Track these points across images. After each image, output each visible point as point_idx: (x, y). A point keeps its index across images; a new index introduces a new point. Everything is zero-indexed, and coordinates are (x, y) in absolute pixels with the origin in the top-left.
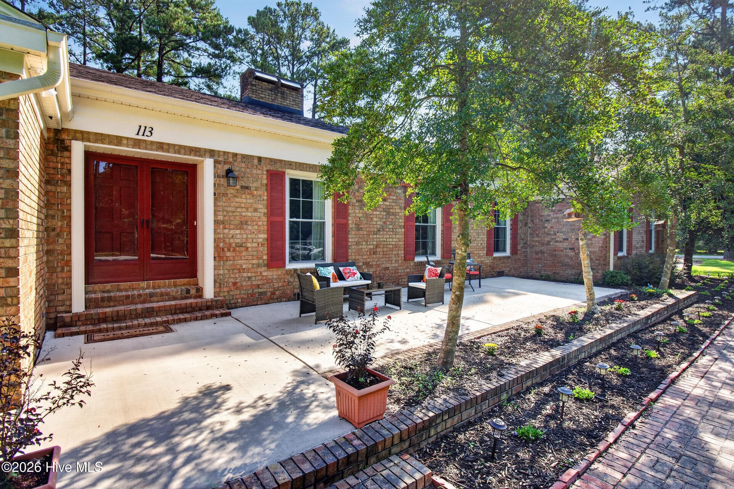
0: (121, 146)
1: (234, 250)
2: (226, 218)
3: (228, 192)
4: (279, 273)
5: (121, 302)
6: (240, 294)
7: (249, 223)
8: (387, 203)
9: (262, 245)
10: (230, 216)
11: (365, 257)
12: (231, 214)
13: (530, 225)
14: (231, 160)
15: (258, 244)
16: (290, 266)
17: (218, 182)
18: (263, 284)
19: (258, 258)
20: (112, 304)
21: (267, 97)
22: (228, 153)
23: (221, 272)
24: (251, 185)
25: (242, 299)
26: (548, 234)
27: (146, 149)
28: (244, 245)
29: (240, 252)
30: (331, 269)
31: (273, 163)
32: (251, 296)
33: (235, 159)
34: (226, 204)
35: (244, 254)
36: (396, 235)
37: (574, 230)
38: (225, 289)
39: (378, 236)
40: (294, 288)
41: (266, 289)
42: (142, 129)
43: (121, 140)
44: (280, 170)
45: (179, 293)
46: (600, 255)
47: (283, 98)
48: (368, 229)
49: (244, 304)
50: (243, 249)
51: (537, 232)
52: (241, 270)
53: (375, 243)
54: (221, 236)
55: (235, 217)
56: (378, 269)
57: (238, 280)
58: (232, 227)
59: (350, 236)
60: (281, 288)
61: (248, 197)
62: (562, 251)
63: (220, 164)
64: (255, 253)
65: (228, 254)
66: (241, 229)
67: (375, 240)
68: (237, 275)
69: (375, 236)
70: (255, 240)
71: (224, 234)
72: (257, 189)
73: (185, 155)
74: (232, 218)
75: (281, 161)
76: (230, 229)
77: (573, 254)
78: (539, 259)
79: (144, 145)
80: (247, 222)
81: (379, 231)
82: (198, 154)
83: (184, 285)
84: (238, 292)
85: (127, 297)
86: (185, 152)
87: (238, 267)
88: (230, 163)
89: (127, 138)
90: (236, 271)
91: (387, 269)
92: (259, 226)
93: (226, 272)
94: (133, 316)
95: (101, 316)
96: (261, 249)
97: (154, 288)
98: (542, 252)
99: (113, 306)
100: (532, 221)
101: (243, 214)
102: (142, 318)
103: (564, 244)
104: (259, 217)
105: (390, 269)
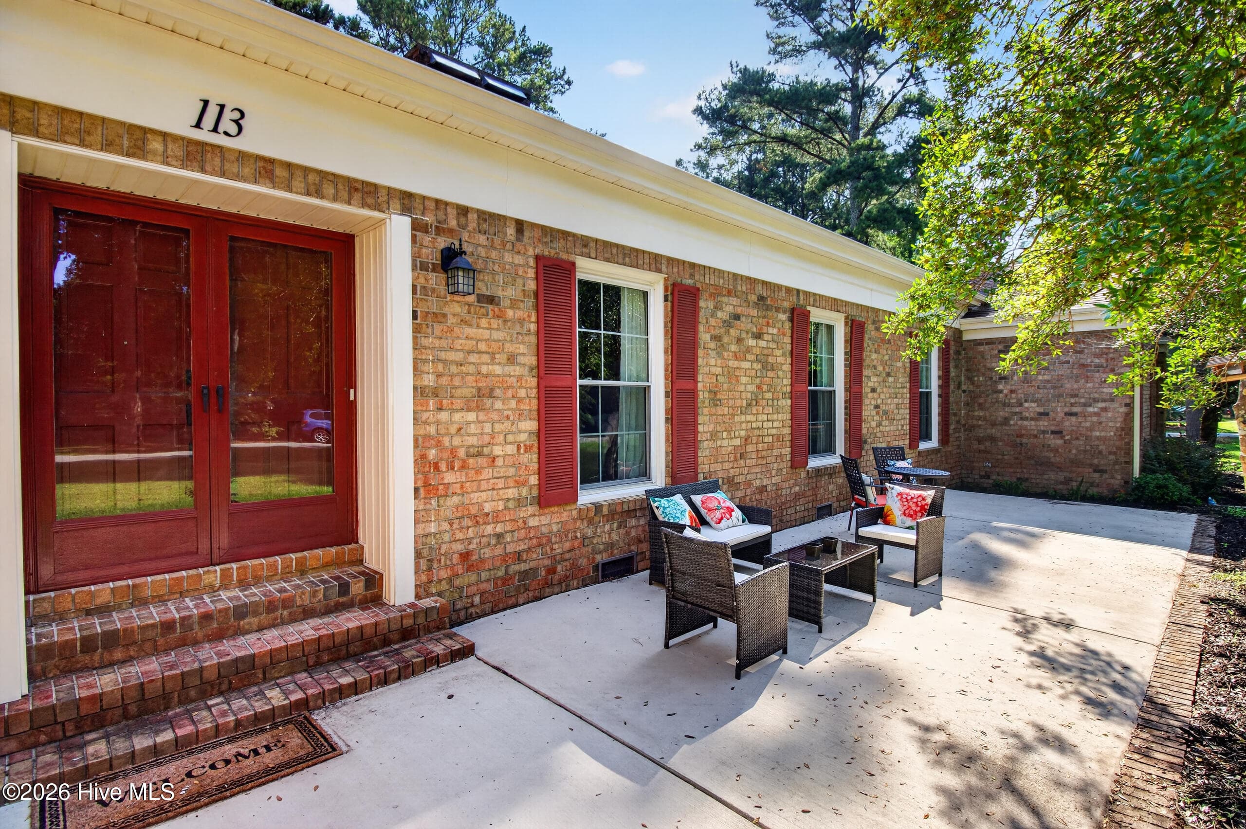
0: (144, 158)
1: (463, 467)
2: (444, 381)
3: (446, 310)
4: (565, 516)
5: (148, 646)
6: (479, 581)
7: (498, 392)
8: (762, 344)
9: (528, 449)
10: (452, 376)
11: (727, 466)
12: (454, 369)
13: (964, 387)
14: (453, 223)
15: (519, 447)
16: (586, 498)
17: (422, 280)
18: (529, 550)
19: (519, 484)
20: (118, 655)
22: (447, 204)
23: (433, 528)
24: (500, 293)
25: (482, 594)
26: (1004, 405)
27: (223, 174)
28: (486, 451)
29: (478, 471)
30: (682, 502)
31: (548, 239)
32: (504, 584)
33: (463, 220)
34: (444, 343)
35: (486, 474)
36: (778, 413)
37: (1060, 396)
38: (444, 574)
39: (749, 418)
40: (595, 552)
41: (537, 560)
42: (212, 112)
43: (144, 141)
44: (564, 256)
45: (321, 596)
46: (1118, 443)
48: (731, 403)
49: (488, 607)
50: (482, 461)
51: (981, 401)
52: (479, 519)
53: (743, 433)
54: (432, 430)
55: (463, 376)
56: (749, 492)
57: (471, 547)
58: (458, 404)
59: (701, 419)
60: (567, 556)
61: (495, 323)
62: (1036, 436)
63: (427, 232)
64: (512, 471)
65: (449, 477)
66: (479, 408)
67: (744, 426)
68: (471, 533)
69: (743, 418)
70: (510, 438)
71: (438, 423)
72: (514, 304)
73: (335, 199)
74: (457, 382)
75: (566, 234)
76: (453, 410)
77: (1060, 442)
78: (985, 451)
79: (217, 161)
80: (492, 390)
81: (750, 405)
82: (370, 200)
83: (326, 565)
84: (473, 578)
85: (168, 626)
86: (337, 190)
87: (474, 510)
88: (451, 231)
89: (165, 135)
90: (467, 522)
91: (763, 489)
92: (520, 401)
93: (445, 526)
94: (193, 693)
95: (85, 709)
96: (525, 458)
97: (243, 584)
98: (993, 439)
99: (123, 662)
100: (970, 379)
101: (484, 369)
102: (221, 693)
103: (1041, 423)
104: (519, 378)
105: (769, 488)
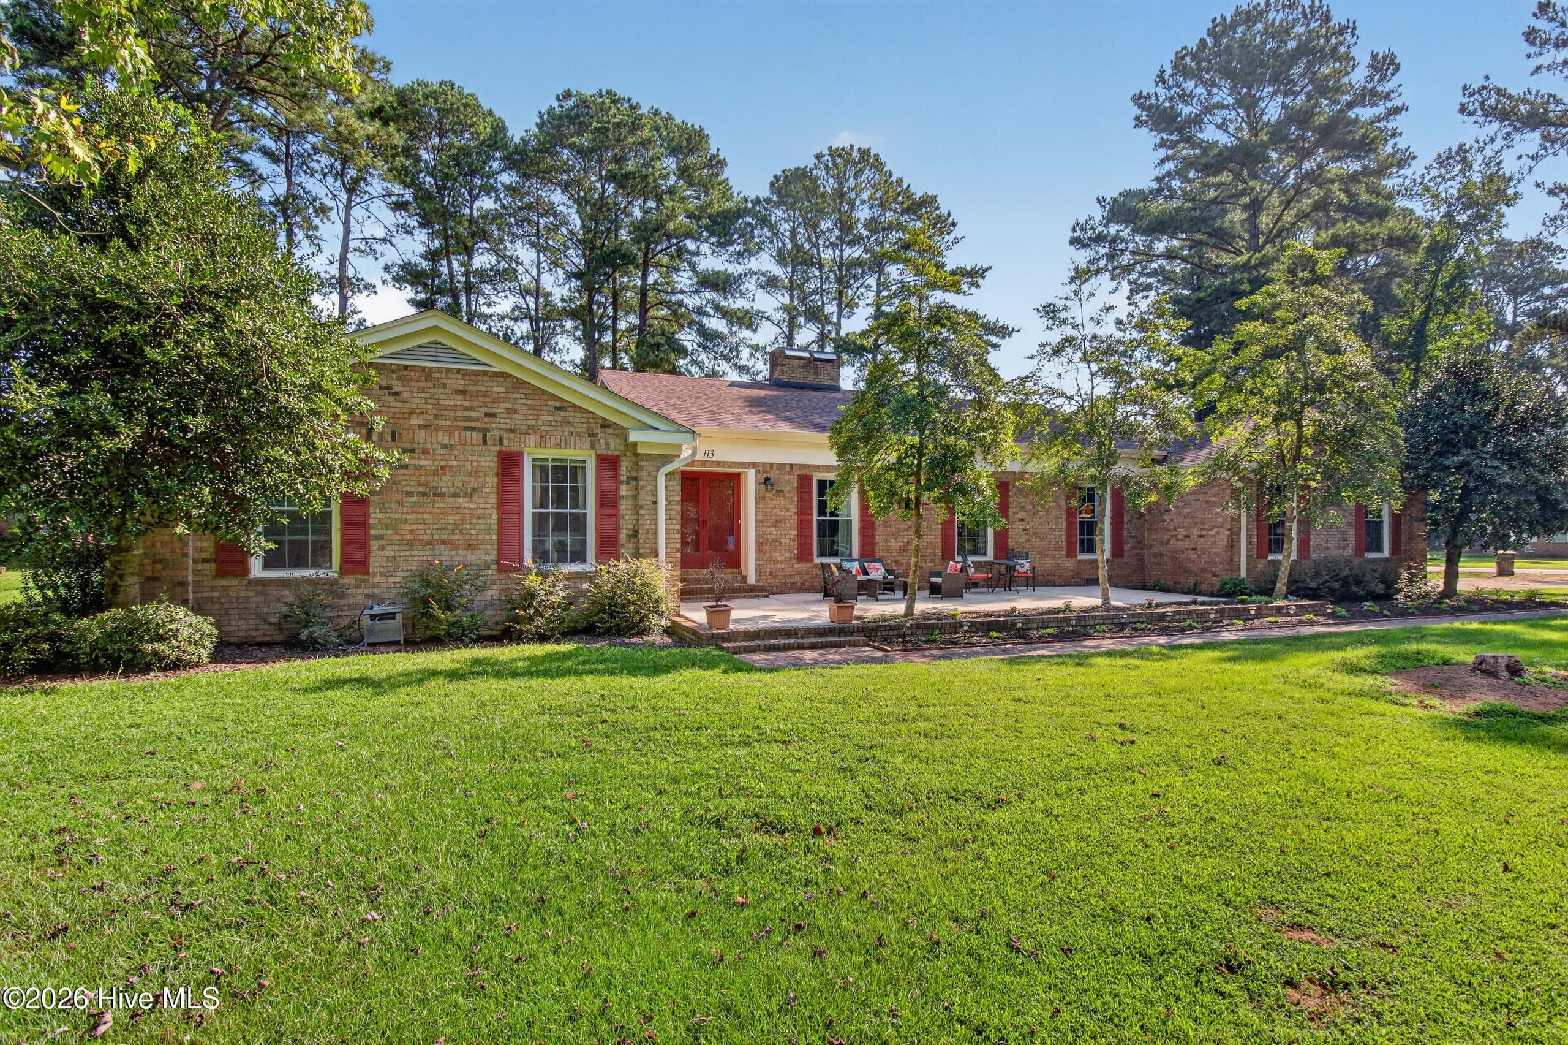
1: (771, 545)
2: (765, 518)
3: (766, 496)
4: (808, 566)
7: (783, 521)
9: (793, 540)
10: (768, 516)
11: (891, 554)
14: (769, 469)
15: (790, 540)
16: (818, 560)
17: (759, 488)
18: (794, 575)
19: (790, 552)
21: (798, 377)
22: (767, 463)
23: (762, 563)
24: (784, 489)
25: (777, 586)
26: (1167, 530)
27: (709, 467)
28: (778, 541)
29: (776, 547)
30: (856, 565)
31: (803, 468)
32: (784, 585)
33: (772, 468)
34: (765, 506)
36: (931, 531)
37: (1196, 523)
38: (764, 578)
40: (818, 580)
41: (797, 579)
42: (707, 452)
44: (809, 473)
45: (729, 579)
46: (1224, 556)
47: (817, 374)
49: (779, 591)
50: (778, 544)
52: (776, 562)
54: (762, 533)
55: (772, 516)
57: (774, 571)
58: (770, 525)
59: (877, 533)
60: (809, 580)
61: (782, 499)
62: (1183, 552)
63: (760, 473)
64: (787, 548)
65: (767, 548)
66: (776, 527)
68: (774, 567)
70: (787, 537)
71: (764, 531)
72: (789, 492)
73: (733, 468)
74: (770, 518)
75: (810, 465)
76: (768, 527)
77: (1195, 556)
78: (1157, 564)
82: (745, 466)
83: (733, 573)
84: (774, 581)
86: (735, 466)
87: (775, 559)
88: (768, 472)
90: (773, 563)
91: (920, 568)
92: (791, 524)
93: (766, 563)
96: (792, 544)
100: (1149, 512)
101: (778, 514)
103: (1186, 543)
104: (791, 517)
105: (924, 568)
